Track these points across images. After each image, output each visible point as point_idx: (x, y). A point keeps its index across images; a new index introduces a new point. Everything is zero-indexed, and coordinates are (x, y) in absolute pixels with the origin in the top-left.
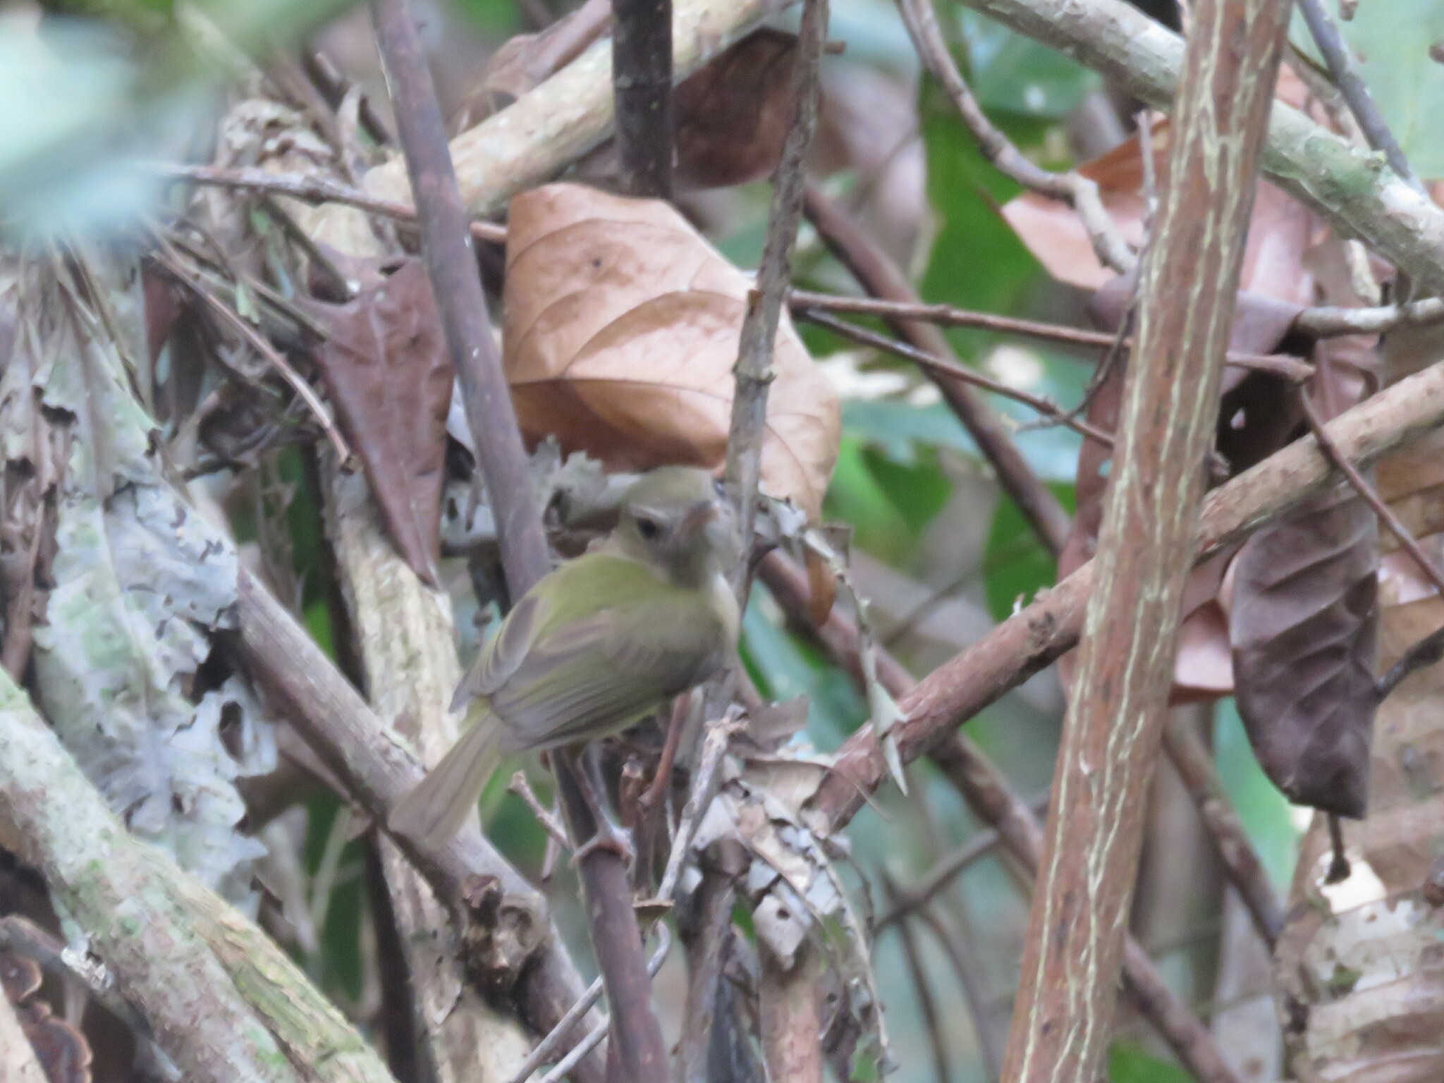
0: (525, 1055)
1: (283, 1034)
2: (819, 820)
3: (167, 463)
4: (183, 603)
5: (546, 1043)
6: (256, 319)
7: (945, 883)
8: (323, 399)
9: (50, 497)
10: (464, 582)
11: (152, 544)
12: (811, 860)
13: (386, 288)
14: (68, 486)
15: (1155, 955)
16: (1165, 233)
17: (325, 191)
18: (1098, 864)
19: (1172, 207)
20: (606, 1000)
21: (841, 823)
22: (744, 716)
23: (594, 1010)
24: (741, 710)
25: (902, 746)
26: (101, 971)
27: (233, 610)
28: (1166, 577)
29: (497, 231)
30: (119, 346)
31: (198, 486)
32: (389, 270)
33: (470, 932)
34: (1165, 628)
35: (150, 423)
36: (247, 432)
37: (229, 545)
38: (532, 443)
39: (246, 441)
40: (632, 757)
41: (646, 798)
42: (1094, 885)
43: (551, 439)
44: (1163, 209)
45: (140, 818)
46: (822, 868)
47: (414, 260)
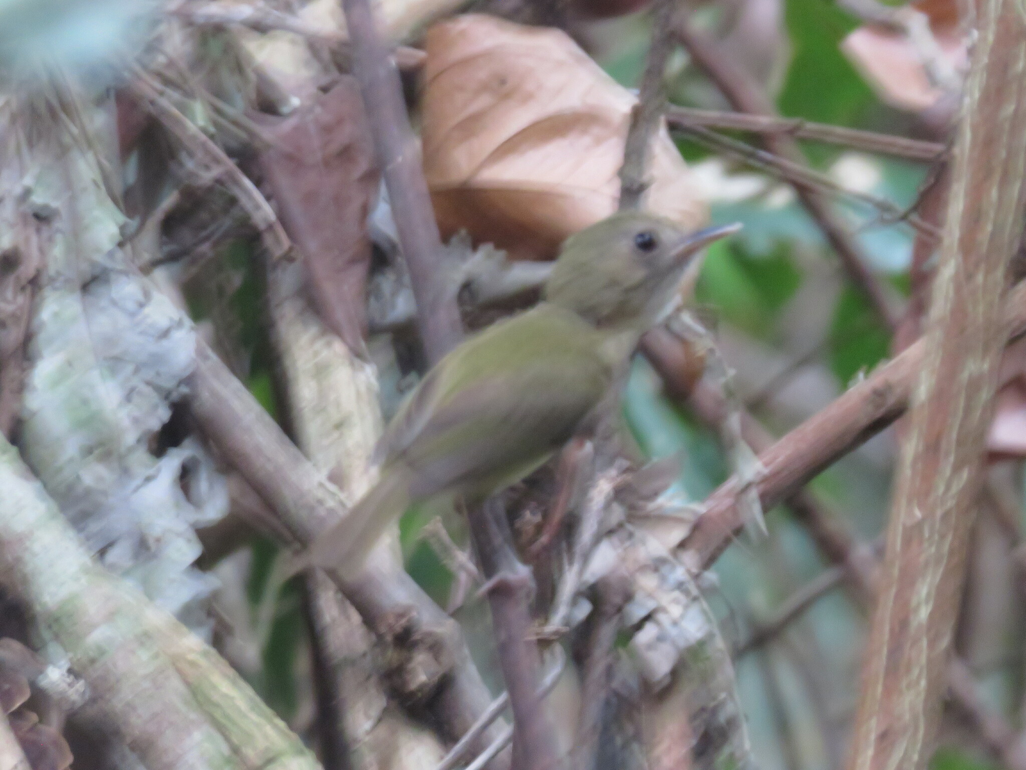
0: (442, 758)
1: (235, 740)
2: (691, 559)
3: (135, 254)
4: (149, 374)
5: (459, 747)
6: (212, 129)
7: (797, 614)
8: (268, 198)
9: (34, 284)
10: (388, 356)
11: (123, 321)
12: (687, 592)
13: (323, 104)
14: (52, 271)
15: (977, 673)
16: (985, 60)
17: (270, 21)
18: (928, 594)
19: (991, 38)
20: (510, 712)
21: (709, 562)
22: (627, 470)
23: (500, 720)
24: (625, 463)
25: (763, 497)
26: (80, 685)
27: (190, 380)
28: (986, 349)
29: (417, 55)
30: (96, 154)
31: (160, 275)
32: (325, 89)
33: (392, 655)
34: (985, 395)
35: (121, 218)
36: (204, 227)
37: (188, 322)
38: (446, 236)
39: (204, 234)
40: (533, 504)
41: (544, 539)
42: (924, 613)
43: (463, 232)
44: (983, 39)
45: (113, 556)
46: (695, 599)
47: (347, 79)
